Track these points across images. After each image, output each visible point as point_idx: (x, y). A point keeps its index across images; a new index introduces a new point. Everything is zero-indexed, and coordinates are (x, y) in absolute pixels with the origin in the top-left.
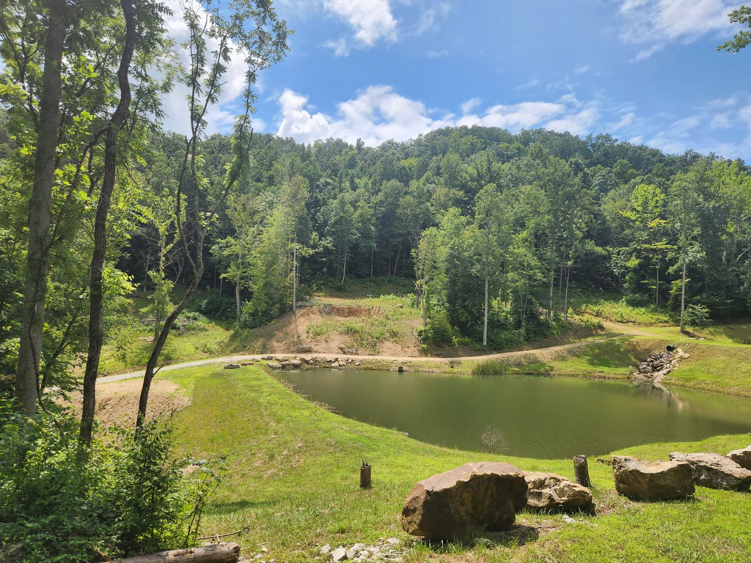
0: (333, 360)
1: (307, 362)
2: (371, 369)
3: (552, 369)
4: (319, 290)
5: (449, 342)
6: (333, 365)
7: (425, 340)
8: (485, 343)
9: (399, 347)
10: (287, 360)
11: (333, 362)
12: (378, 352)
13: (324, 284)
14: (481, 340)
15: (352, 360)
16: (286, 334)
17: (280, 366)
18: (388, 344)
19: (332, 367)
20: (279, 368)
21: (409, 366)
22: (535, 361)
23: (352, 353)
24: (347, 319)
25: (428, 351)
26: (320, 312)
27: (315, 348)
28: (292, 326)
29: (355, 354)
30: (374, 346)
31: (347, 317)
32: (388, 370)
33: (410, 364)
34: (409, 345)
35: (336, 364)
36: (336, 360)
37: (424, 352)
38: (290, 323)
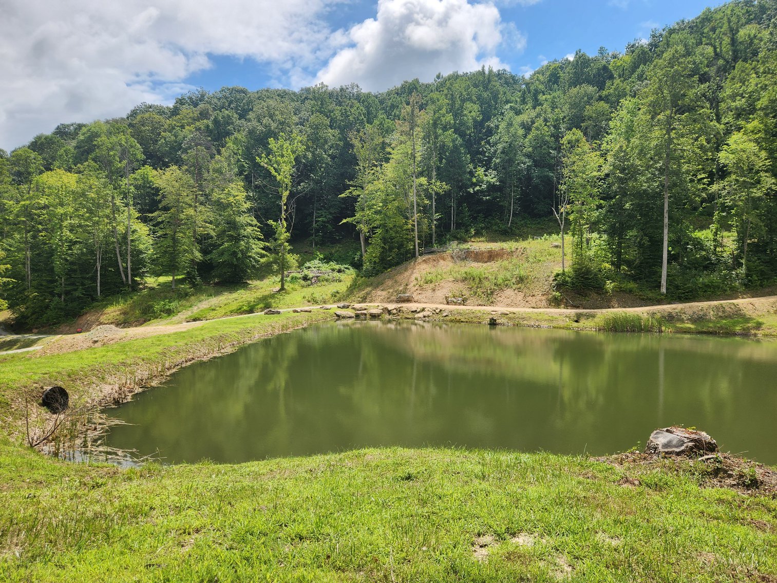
0: (418, 310)
1: (389, 312)
2: (460, 321)
3: (759, 326)
4: (478, 234)
6: (417, 316)
7: (559, 287)
8: (664, 290)
9: (520, 296)
10: (365, 309)
11: (419, 312)
12: (492, 302)
13: (486, 228)
14: (659, 286)
15: (441, 310)
16: (396, 282)
17: (353, 315)
18: (509, 292)
19: (415, 319)
20: (350, 317)
21: (510, 319)
22: (738, 315)
23: (455, 304)
24: (485, 265)
25: (561, 300)
26: (452, 257)
27: (416, 298)
28: (407, 274)
29: (460, 304)
30: (490, 296)
31: (486, 262)
32: (480, 323)
33: (514, 315)
34: (536, 294)
35: (421, 315)
36: (423, 310)
37: (555, 302)
38: (406, 270)
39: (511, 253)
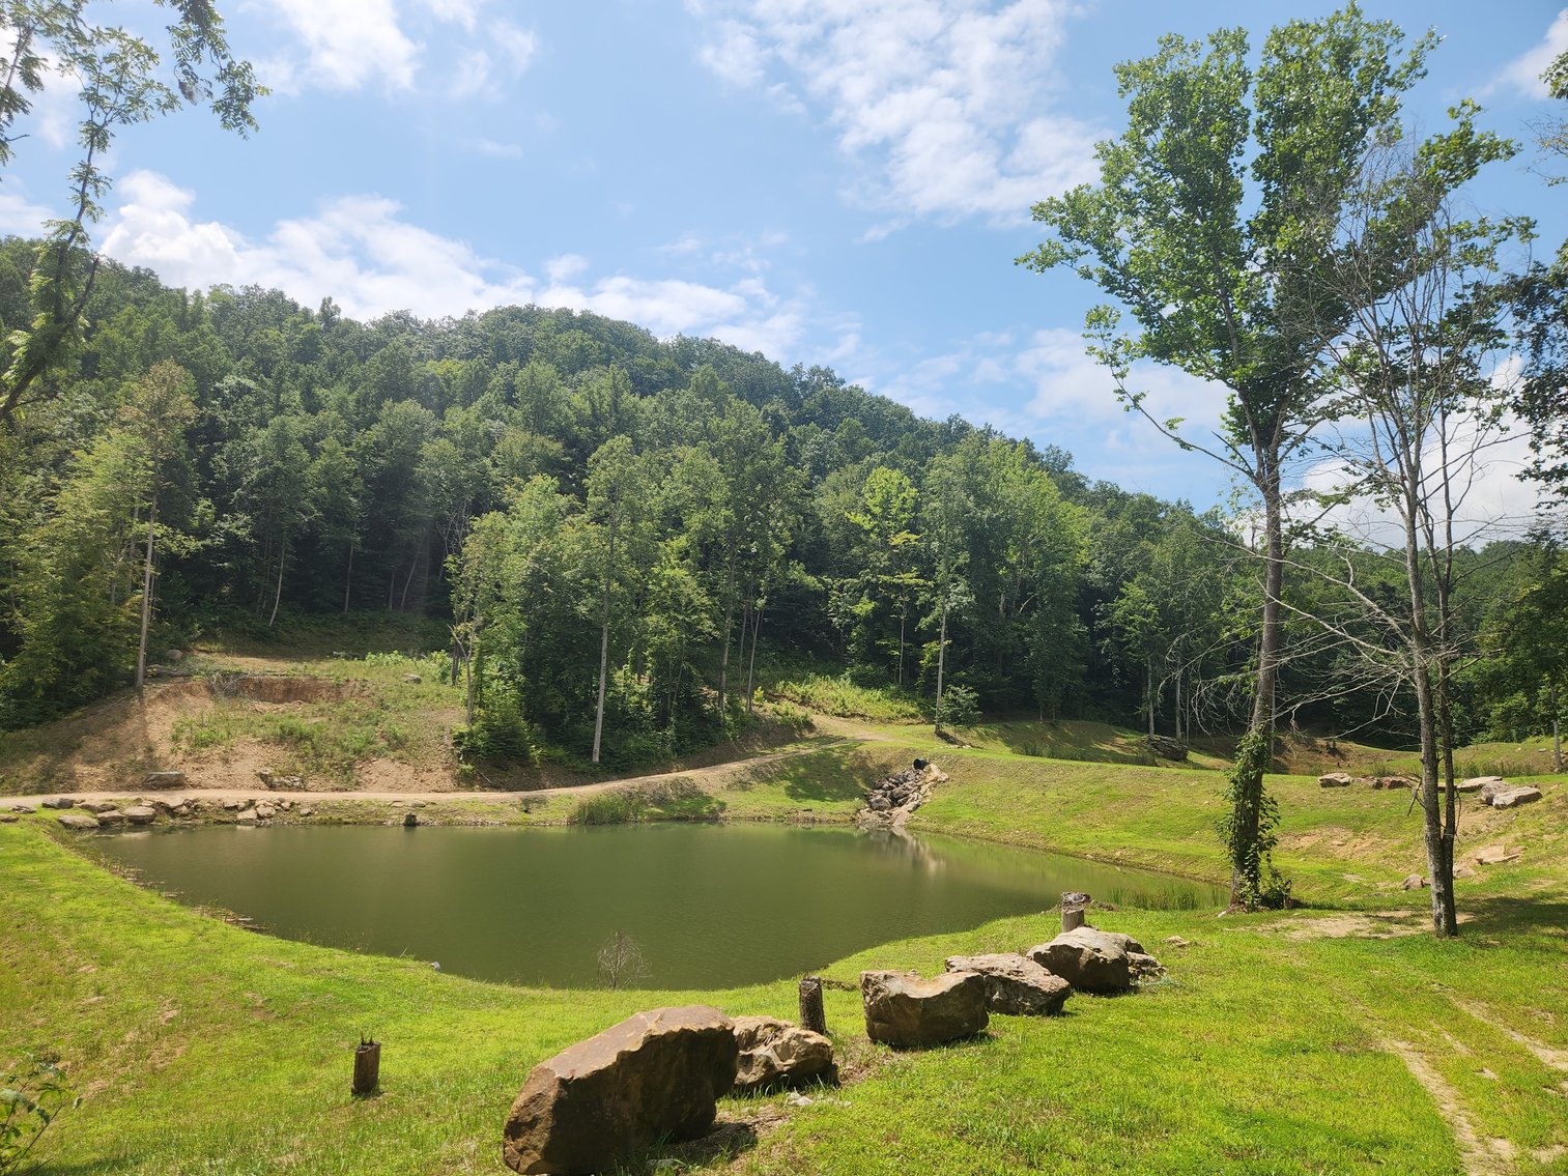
0: (242, 805)
1: (171, 811)
2: (339, 823)
3: (723, 806)
4: (208, 636)
5: (523, 758)
6: (240, 816)
7: (469, 754)
8: (596, 759)
9: (408, 771)
10: (113, 808)
11: (243, 810)
12: (357, 784)
13: (222, 623)
14: (590, 753)
15: (292, 804)
16: (114, 742)
17: (95, 822)
18: (383, 763)
19: (238, 822)
20: (93, 828)
21: (430, 813)
22: (691, 793)
23: (290, 788)
24: (282, 707)
25: (474, 776)
26: (211, 690)
27: (194, 778)
28: (133, 724)
29: (299, 789)
30: (347, 772)
31: (280, 702)
32: (381, 823)
33: (433, 807)
34: (433, 767)
35: (250, 814)
36: (251, 804)
37: (466, 781)
38: (126, 716)
39: (337, 691)
